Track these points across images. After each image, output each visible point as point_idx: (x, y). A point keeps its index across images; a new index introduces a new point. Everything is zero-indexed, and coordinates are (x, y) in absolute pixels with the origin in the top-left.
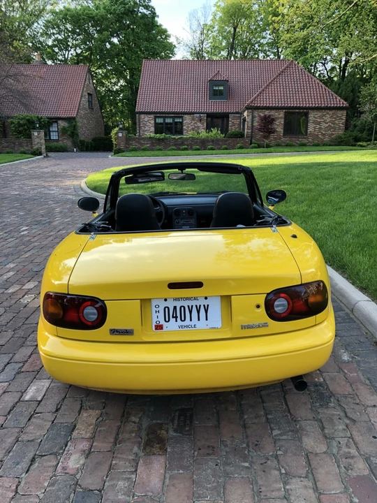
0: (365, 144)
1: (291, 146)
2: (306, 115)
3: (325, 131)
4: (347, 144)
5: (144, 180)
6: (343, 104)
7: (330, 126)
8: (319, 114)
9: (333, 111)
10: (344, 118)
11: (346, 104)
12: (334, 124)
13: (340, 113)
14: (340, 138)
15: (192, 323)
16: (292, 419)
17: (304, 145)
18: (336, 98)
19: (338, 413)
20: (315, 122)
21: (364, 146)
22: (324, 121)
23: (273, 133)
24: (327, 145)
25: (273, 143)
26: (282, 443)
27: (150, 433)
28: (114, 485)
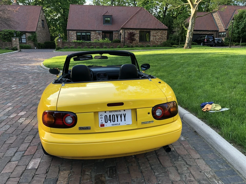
0: (176, 46)
1: (143, 47)
2: (149, 32)
3: (158, 40)
4: (168, 46)
5: (83, 59)
6: (166, 27)
7: (160, 38)
8: (155, 32)
9: (162, 31)
10: (166, 34)
11: (167, 28)
12: (162, 37)
13: (164, 32)
14: (165, 43)
15: (118, 123)
16: (163, 167)
17: (149, 46)
18: (163, 25)
19: (183, 163)
20: (154, 36)
21: (176, 47)
22: (157, 35)
23: (134, 41)
24: (159, 46)
25: (134, 45)
26: (160, 178)
27: (97, 179)
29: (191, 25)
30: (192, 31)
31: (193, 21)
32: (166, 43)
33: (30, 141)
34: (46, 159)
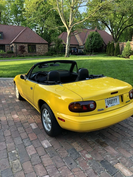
1: (31, 56)
2: (35, 45)
3: (42, 51)
4: (50, 55)
8: (39, 45)
9: (44, 45)
10: (47, 47)
11: (47, 43)
12: (44, 49)
13: (46, 45)
14: (47, 53)
17: (36, 56)
18: (44, 40)
20: (38, 48)
21: (55, 56)
22: (41, 48)
23: (25, 52)
24: (43, 56)
25: (25, 55)
26: (130, 133)
27: (98, 142)
28: (107, 157)
29: (69, 41)
30: (69, 45)
31: (69, 38)
33: (24, 131)
34: (52, 139)
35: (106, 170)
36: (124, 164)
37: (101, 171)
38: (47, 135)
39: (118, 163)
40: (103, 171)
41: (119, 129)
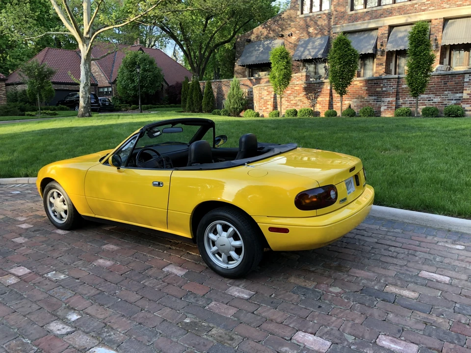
0: (33, 113)
4: (14, 114)
10: (4, 89)
11: (3, 76)
26: (365, 244)
27: (331, 268)
28: (363, 283)
29: (86, 74)
30: (89, 84)
31: (88, 66)
32: (7, 109)
33: (166, 284)
34: (243, 283)
35: (379, 300)
36: (395, 285)
37: (373, 302)
38: (226, 279)
39: (387, 286)
40: (375, 301)
41: (343, 242)
